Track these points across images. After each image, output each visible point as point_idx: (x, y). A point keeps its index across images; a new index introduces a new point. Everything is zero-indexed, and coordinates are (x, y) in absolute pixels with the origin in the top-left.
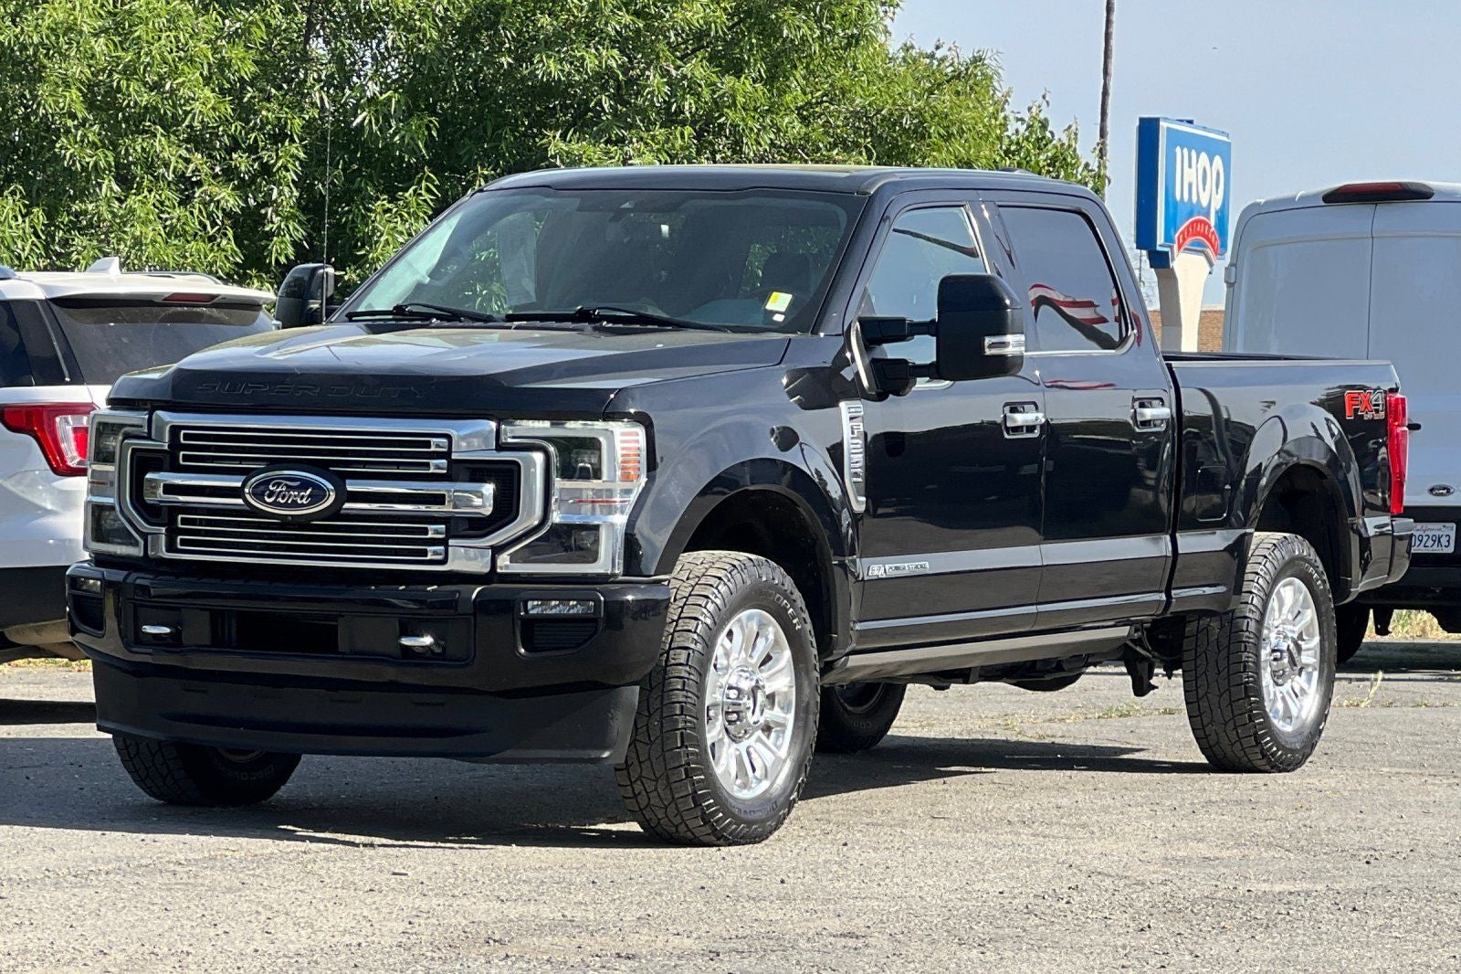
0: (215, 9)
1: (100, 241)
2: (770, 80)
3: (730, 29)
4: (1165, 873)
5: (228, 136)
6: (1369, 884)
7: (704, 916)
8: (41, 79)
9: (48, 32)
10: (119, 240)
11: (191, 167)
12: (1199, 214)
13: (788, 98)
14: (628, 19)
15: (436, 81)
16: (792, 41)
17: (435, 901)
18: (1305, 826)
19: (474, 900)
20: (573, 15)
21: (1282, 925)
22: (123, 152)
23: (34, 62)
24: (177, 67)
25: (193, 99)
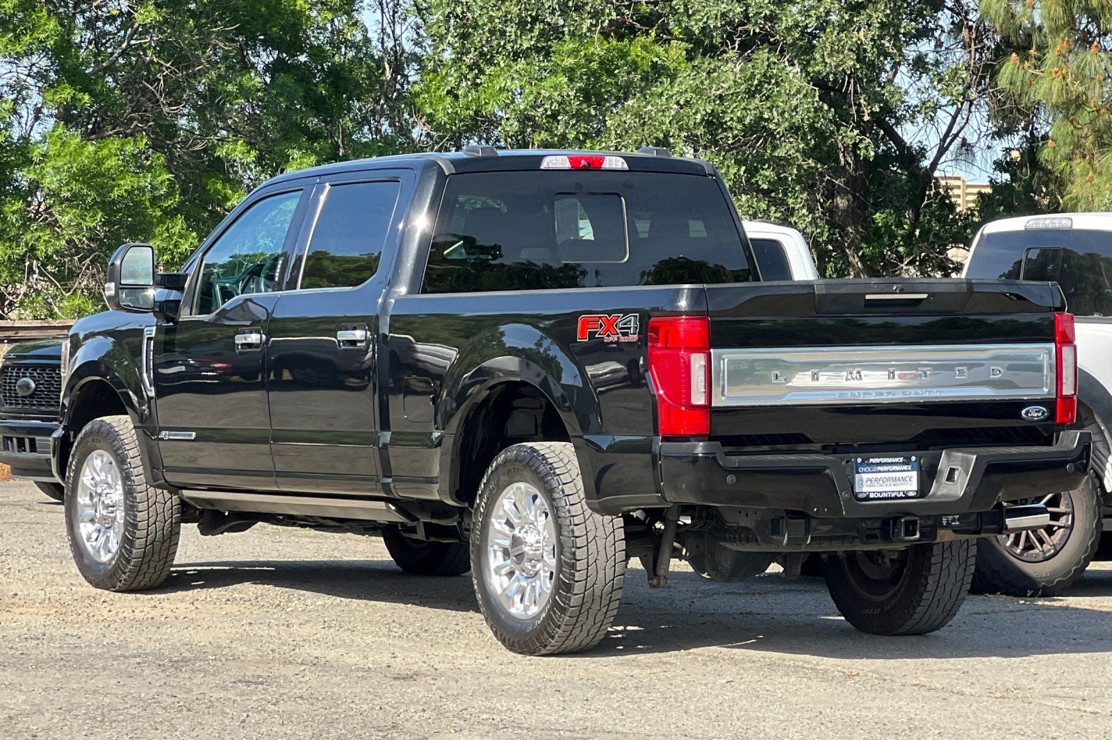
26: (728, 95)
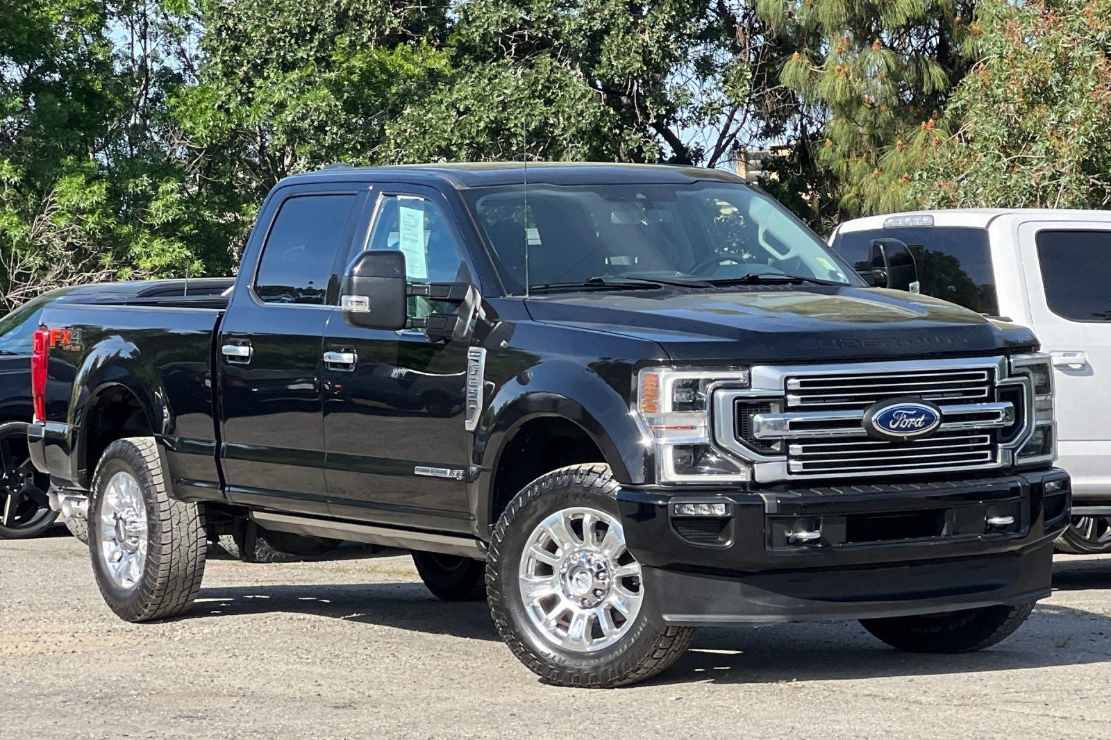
26: (511, 101)
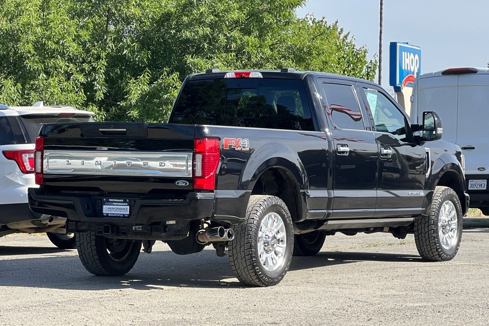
0: (76, 18)
1: (40, 94)
2: (260, 37)
3: (246, 20)
4: (380, 300)
5: (82, 58)
6: (445, 303)
7: (228, 317)
8: (19, 41)
9: (21, 25)
10: (46, 93)
11: (70, 68)
12: (410, 74)
13: (266, 42)
14: (212, 17)
15: (150, 39)
16: (267, 24)
17: (142, 314)
18: (428, 283)
19: (154, 313)
20: (195, 16)
21: (415, 318)
22: (47, 64)
23: (17, 35)
24: (64, 36)
25: (70, 46)
